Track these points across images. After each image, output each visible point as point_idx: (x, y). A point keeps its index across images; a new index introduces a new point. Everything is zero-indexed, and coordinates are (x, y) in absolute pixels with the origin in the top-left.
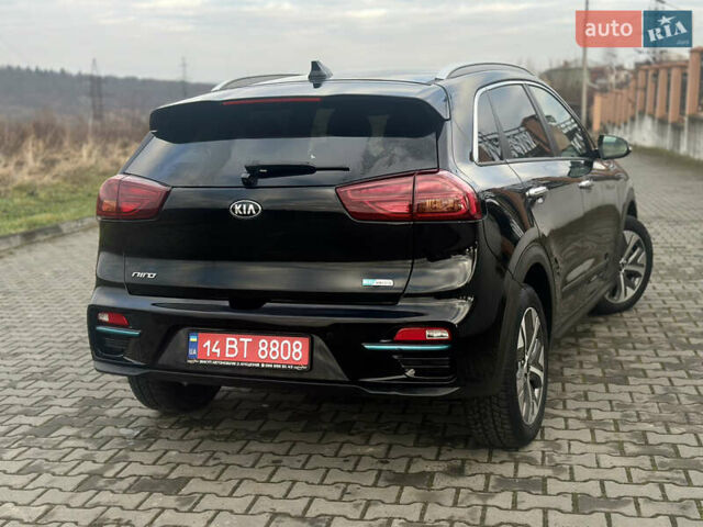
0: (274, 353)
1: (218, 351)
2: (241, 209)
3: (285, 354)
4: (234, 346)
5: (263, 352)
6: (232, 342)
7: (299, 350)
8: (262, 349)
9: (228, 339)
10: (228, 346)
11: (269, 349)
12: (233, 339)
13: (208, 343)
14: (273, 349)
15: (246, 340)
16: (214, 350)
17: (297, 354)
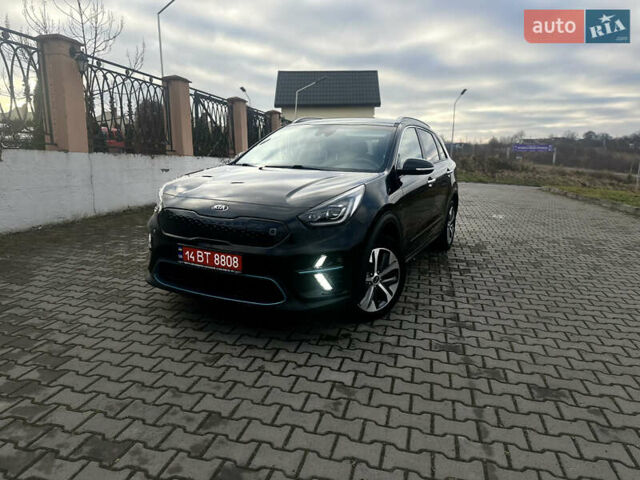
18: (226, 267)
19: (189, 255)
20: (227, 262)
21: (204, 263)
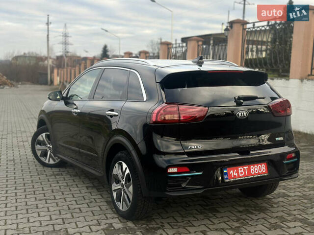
0: (256, 171)
1: (236, 174)
2: (242, 114)
3: (260, 171)
4: (242, 171)
5: (253, 171)
6: (241, 169)
7: (264, 168)
8: (252, 170)
9: (239, 168)
10: (240, 171)
11: (254, 169)
12: (241, 168)
13: (232, 172)
14: (256, 169)
15: (246, 168)
16: (235, 174)
17: (264, 170)
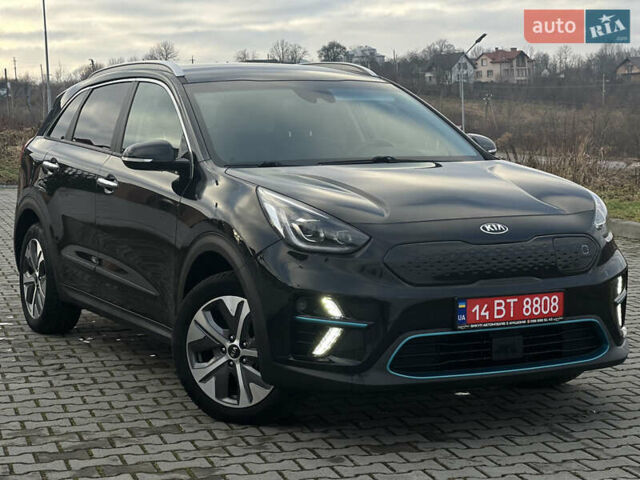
18: (541, 316)
19: (479, 311)
20: (542, 307)
21: (507, 318)
